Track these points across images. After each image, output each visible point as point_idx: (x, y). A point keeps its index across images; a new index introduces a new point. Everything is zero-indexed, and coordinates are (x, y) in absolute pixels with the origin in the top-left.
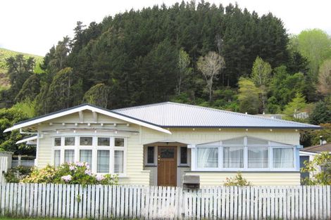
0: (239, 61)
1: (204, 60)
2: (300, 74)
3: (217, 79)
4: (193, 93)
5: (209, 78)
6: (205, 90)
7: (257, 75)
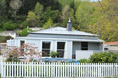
0: (31, 4)
1: (13, 2)
2: (57, 11)
3: (18, 11)
4: (6, 17)
5: (15, 10)
6: (13, 16)
7: (37, 10)
